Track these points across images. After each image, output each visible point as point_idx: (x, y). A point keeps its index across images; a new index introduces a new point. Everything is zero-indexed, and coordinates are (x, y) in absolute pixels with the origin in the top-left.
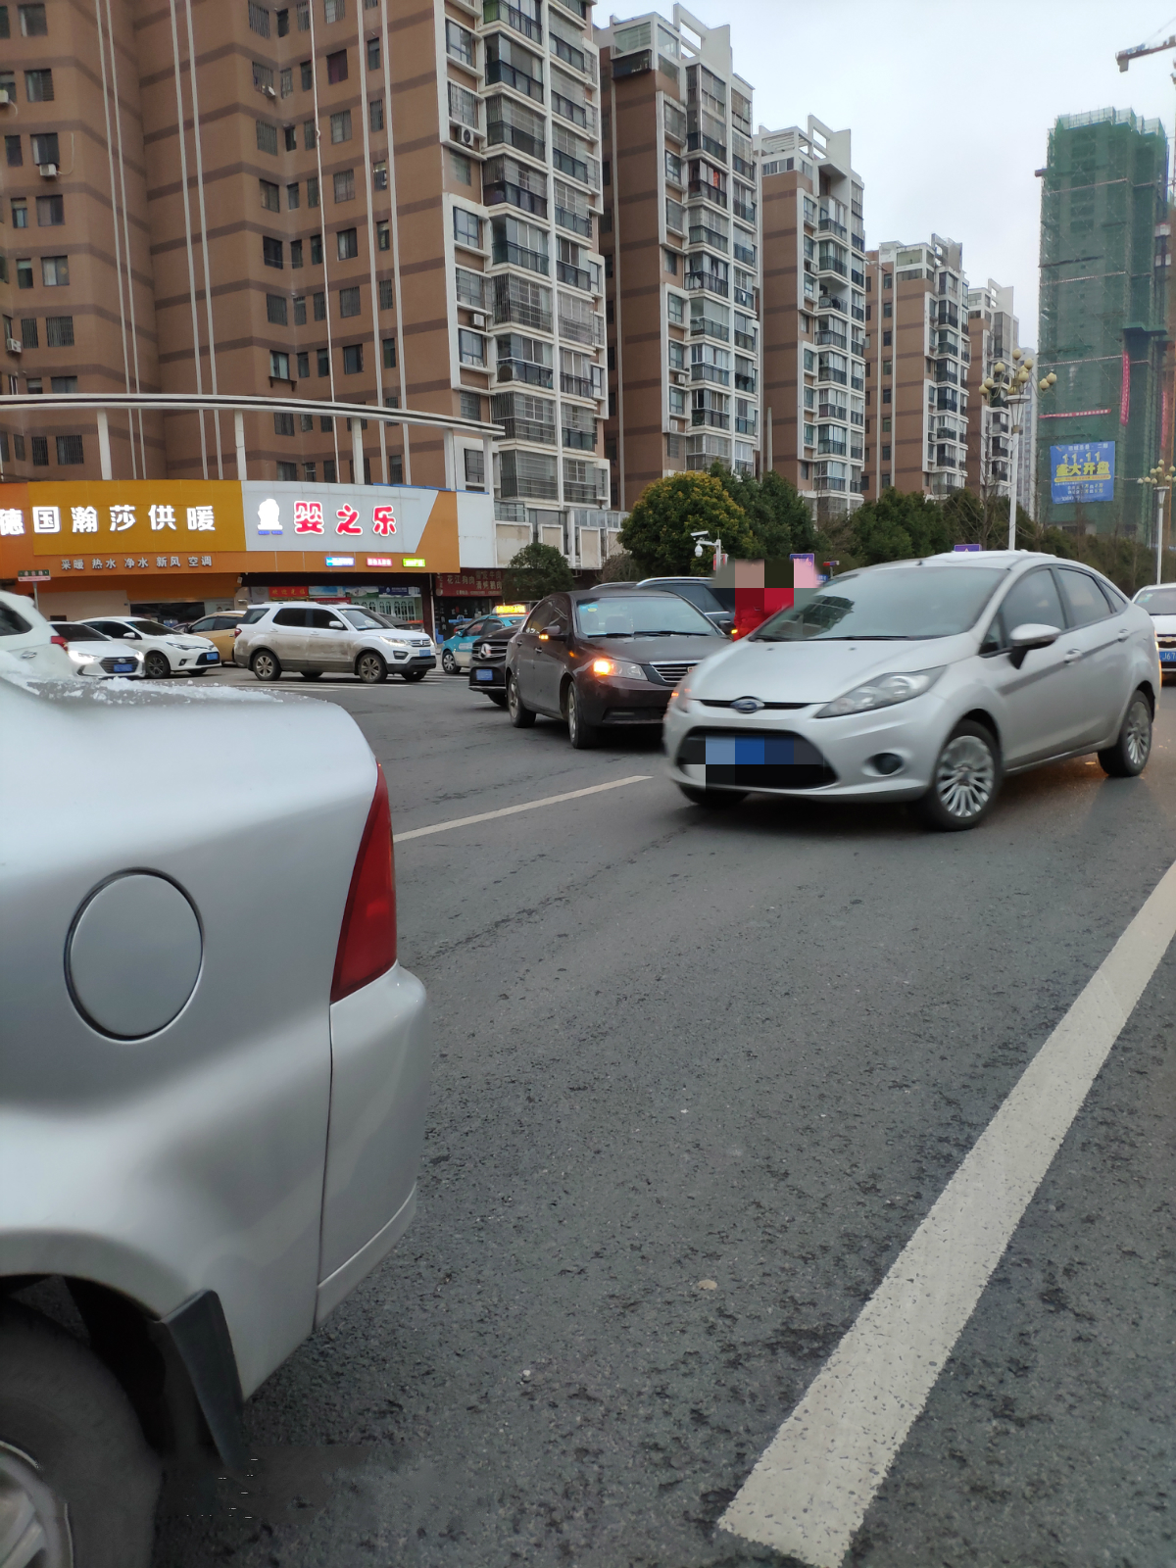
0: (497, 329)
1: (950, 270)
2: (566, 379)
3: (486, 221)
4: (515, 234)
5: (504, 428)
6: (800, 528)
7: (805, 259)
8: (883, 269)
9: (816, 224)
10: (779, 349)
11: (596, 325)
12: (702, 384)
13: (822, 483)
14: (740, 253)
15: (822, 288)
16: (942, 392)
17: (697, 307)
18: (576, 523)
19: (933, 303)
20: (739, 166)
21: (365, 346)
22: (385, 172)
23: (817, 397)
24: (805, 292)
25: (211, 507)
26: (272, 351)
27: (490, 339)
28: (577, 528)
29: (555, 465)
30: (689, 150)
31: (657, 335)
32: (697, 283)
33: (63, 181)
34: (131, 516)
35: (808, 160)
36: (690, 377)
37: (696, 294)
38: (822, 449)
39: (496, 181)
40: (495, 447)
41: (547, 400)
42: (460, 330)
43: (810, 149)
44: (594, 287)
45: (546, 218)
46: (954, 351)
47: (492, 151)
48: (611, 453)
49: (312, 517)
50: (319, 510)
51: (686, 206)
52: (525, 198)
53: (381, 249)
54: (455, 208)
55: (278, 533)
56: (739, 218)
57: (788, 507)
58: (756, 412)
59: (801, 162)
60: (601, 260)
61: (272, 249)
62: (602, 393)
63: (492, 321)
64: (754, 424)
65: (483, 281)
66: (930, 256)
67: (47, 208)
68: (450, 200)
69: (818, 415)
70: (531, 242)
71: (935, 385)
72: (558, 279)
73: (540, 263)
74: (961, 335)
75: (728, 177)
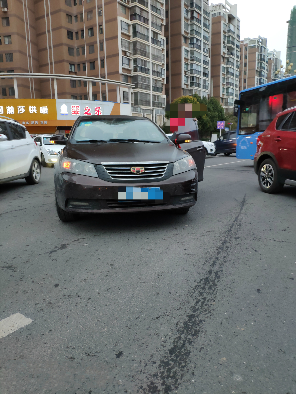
0: (133, 57)
1: (264, 46)
2: (154, 72)
3: (130, 25)
4: (139, 29)
5: (134, 85)
6: (221, 114)
7: (223, 41)
8: (245, 46)
9: (226, 31)
10: (215, 66)
11: (163, 57)
12: (193, 75)
13: (227, 104)
14: (205, 38)
15: (228, 49)
16: (260, 80)
17: (192, 53)
18: (156, 113)
19: (258, 55)
20: (205, 13)
21: (96, 62)
22: (101, 11)
23: (226, 80)
24: (223, 50)
25: (47, 107)
26: (70, 64)
27: (131, 60)
28: (156, 115)
29: (150, 97)
30: (191, 8)
31: (181, 61)
32: (192, 46)
33: (9, 13)
34: (24, 109)
35: (225, 13)
36: (190, 73)
37: (192, 49)
38: (227, 94)
39: (133, 13)
40: (132, 91)
41: (148, 77)
42: (122, 57)
43: (225, 10)
44: (162, 46)
45: (148, 25)
46: (264, 68)
47: (133, 4)
48: (167, 94)
49: (77, 110)
50: (79, 108)
51: (190, 24)
52: (142, 19)
53: (100, 34)
54: (121, 21)
55: (66, 114)
56: (205, 28)
57: (217, 107)
58: (208, 83)
59: (223, 14)
60: (165, 38)
61: (70, 34)
62: (164, 76)
63: (132, 54)
64: (208, 87)
65: (129, 43)
66: (258, 42)
67: (5, 21)
68: (120, 19)
69: (226, 85)
70: (143, 31)
71: (258, 78)
72: (152, 43)
73: (146, 37)
74: (266, 64)
75: (202, 16)
